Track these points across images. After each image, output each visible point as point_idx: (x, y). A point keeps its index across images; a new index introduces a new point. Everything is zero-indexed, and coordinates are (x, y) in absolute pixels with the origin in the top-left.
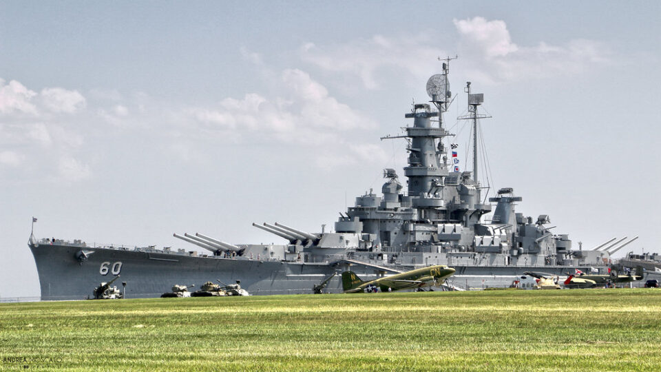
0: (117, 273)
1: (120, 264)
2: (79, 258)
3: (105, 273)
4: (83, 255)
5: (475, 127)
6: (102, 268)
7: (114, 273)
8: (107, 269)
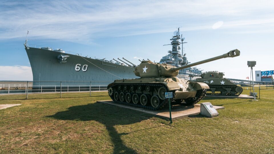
0: (85, 71)
1: (87, 66)
2: (59, 59)
3: (78, 70)
4: (61, 57)
5: (182, 45)
6: (76, 67)
7: (83, 70)
8: (79, 68)
